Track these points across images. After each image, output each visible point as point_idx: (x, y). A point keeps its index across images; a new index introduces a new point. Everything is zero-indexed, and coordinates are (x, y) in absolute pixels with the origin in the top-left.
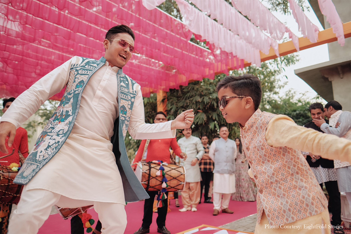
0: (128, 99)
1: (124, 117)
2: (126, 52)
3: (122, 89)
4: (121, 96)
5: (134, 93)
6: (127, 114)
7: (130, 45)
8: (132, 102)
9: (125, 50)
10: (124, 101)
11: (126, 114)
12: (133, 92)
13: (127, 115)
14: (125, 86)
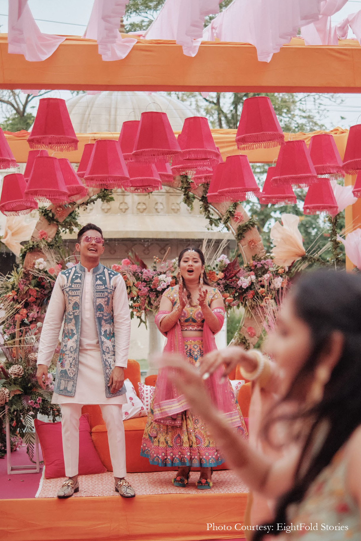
0: (104, 296)
1: (102, 314)
3: (97, 288)
6: (104, 310)
8: (109, 298)
12: (110, 287)
14: (101, 283)
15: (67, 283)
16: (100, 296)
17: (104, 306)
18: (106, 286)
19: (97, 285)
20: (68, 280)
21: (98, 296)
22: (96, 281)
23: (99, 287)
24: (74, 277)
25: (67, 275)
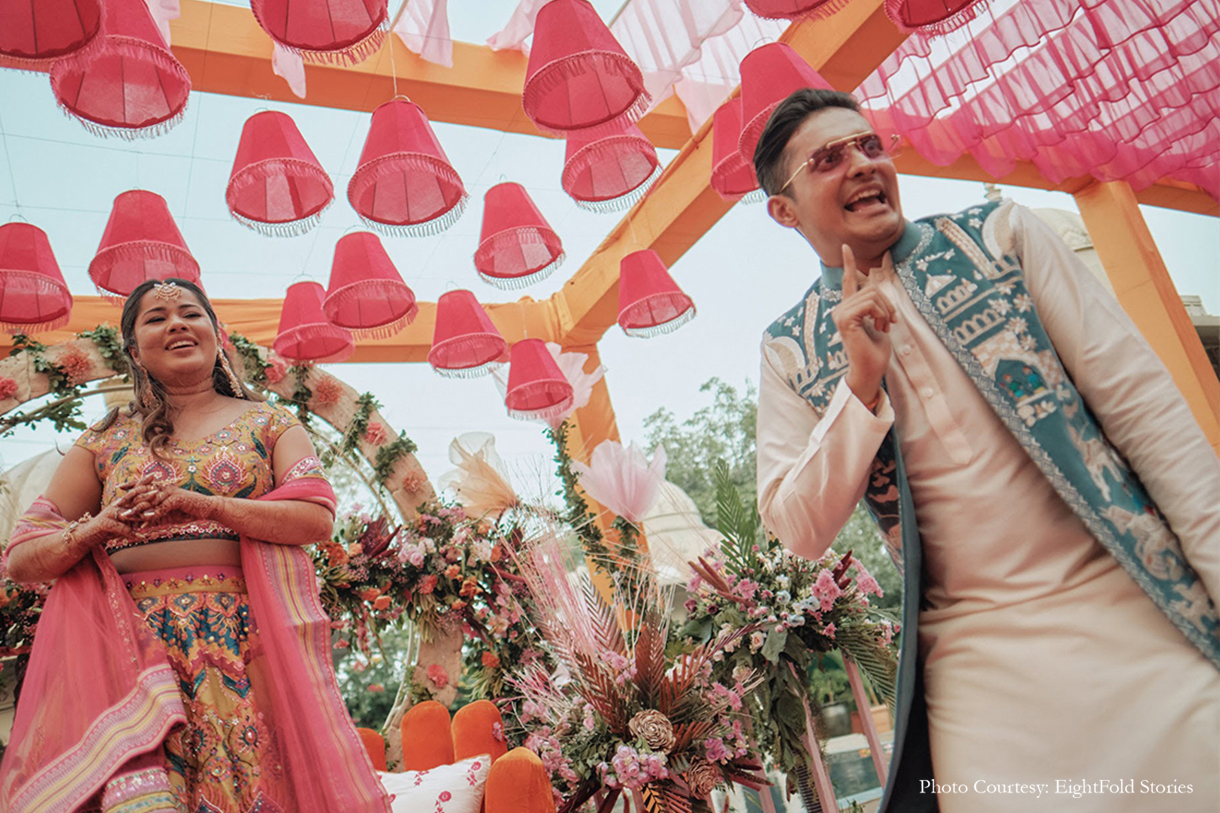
0: (999, 320)
1: (1047, 398)
2: (862, 177)
3: (944, 311)
4: (959, 339)
5: (1007, 268)
6: (1045, 378)
7: (855, 139)
8: (1025, 315)
9: (853, 170)
10: (989, 345)
11: (1041, 384)
12: (999, 268)
13: (1050, 381)
14: (948, 279)
15: (807, 362)
16: (979, 331)
17: (1030, 359)
18: (978, 277)
19: (934, 300)
20: (805, 353)
21: (969, 338)
22: (923, 288)
23: (948, 300)
24: (823, 328)
25: (796, 331)
